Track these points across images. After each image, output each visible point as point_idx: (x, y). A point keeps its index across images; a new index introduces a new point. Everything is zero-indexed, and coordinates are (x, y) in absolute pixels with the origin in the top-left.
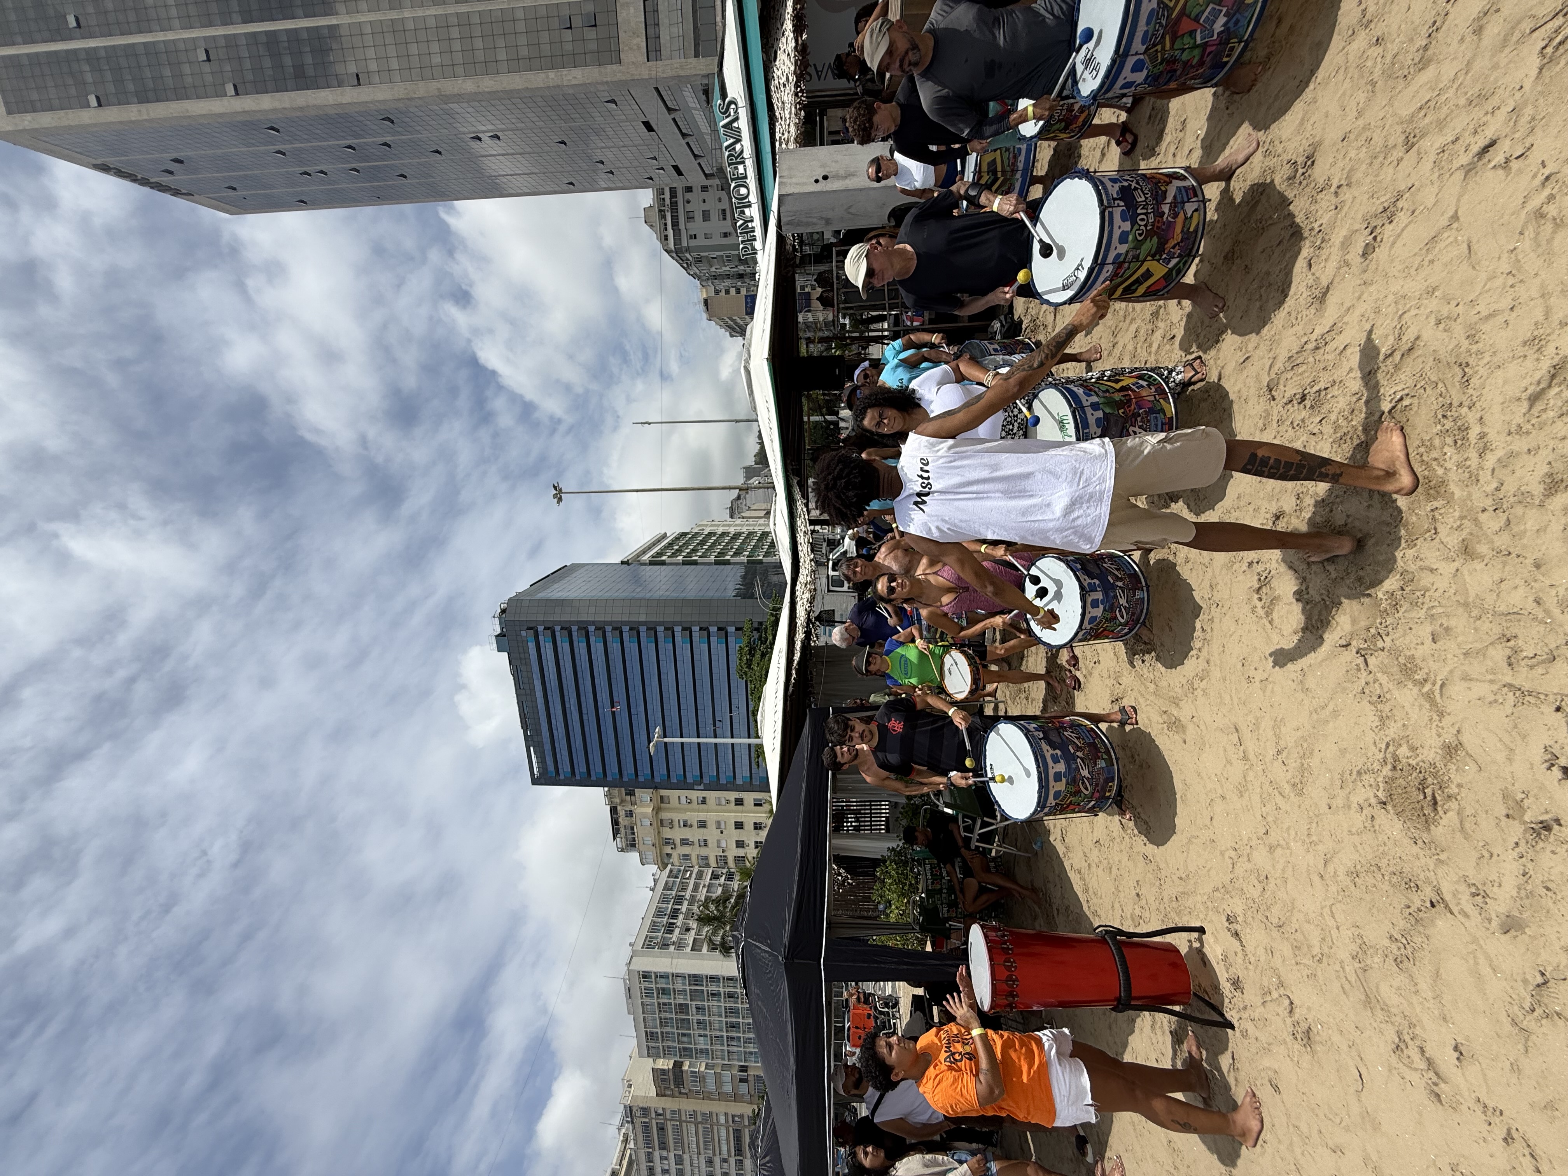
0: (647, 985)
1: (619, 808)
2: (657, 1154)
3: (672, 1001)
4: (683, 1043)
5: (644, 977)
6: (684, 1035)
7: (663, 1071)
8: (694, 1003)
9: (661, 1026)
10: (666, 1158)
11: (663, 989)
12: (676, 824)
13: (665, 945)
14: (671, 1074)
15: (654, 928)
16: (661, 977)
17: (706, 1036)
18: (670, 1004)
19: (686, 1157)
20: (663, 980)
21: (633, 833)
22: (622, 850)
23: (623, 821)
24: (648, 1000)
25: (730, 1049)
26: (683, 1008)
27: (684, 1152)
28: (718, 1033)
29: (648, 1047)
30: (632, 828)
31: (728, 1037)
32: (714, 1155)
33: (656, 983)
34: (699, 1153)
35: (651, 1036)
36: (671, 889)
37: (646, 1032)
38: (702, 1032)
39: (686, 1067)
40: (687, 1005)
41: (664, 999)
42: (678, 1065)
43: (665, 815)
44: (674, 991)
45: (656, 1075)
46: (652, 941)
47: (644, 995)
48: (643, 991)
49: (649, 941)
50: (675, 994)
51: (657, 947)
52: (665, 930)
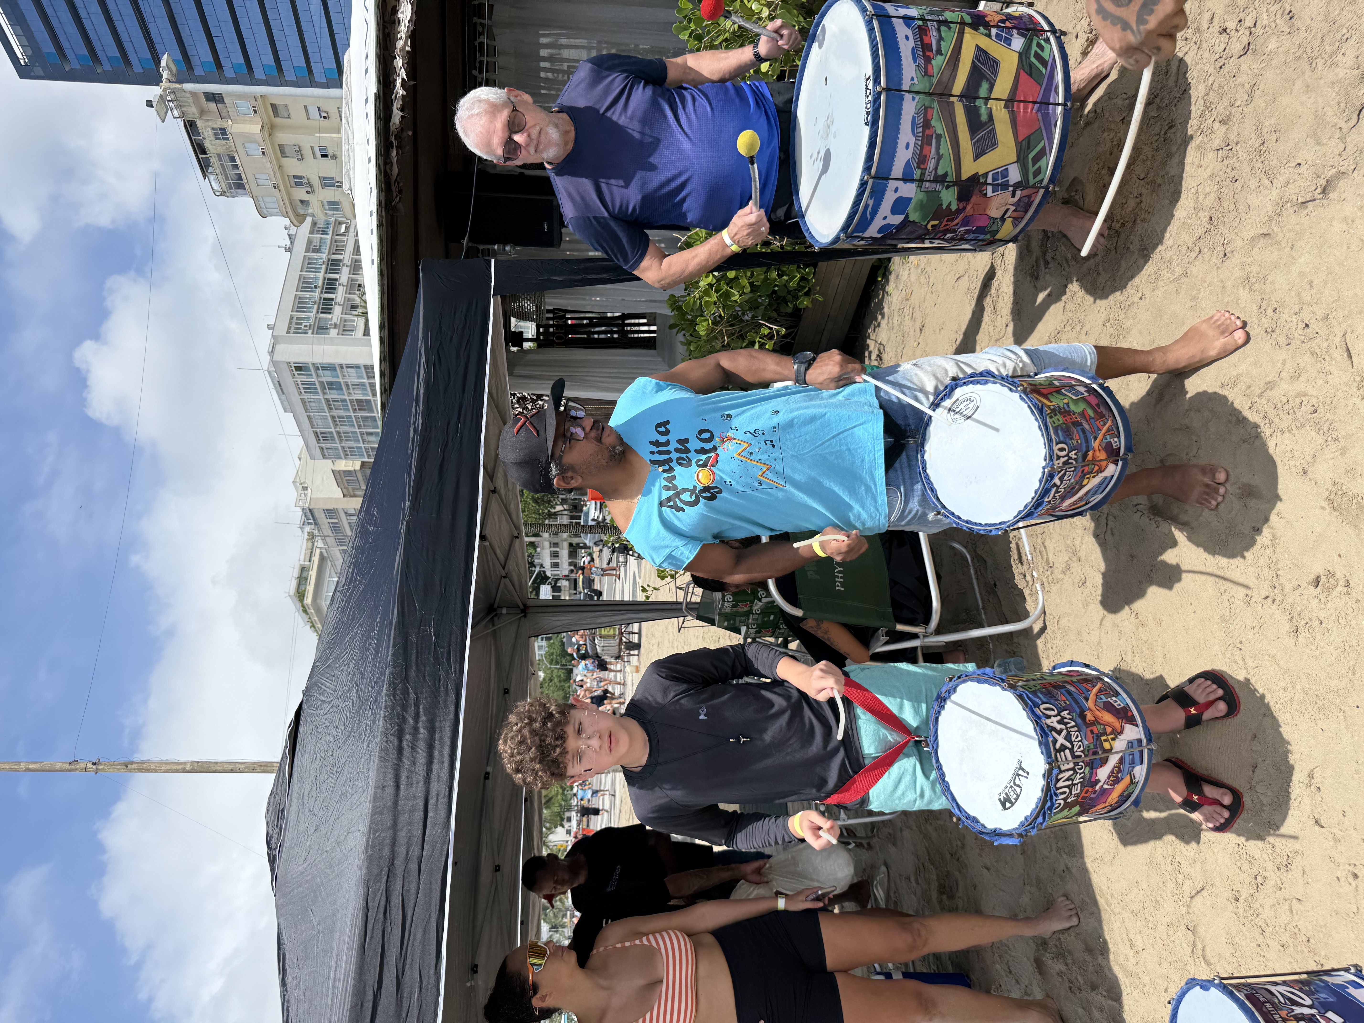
0: (304, 378)
1: (199, 124)
3: (346, 397)
4: (369, 442)
5: (299, 369)
7: (348, 473)
9: (336, 425)
11: (330, 384)
12: (307, 152)
13: (322, 329)
14: (359, 475)
15: (300, 305)
16: (324, 368)
18: (343, 400)
20: (328, 372)
21: (236, 167)
22: (223, 194)
23: (211, 144)
24: (309, 396)
29: (322, 449)
30: (232, 159)
33: (318, 376)
35: (321, 437)
36: (318, 251)
37: (316, 433)
40: (368, 401)
41: (333, 395)
43: (284, 138)
44: (347, 385)
45: (338, 477)
46: (301, 324)
47: (303, 391)
48: (301, 386)
49: (297, 324)
50: (348, 389)
51: (310, 331)
52: (318, 308)
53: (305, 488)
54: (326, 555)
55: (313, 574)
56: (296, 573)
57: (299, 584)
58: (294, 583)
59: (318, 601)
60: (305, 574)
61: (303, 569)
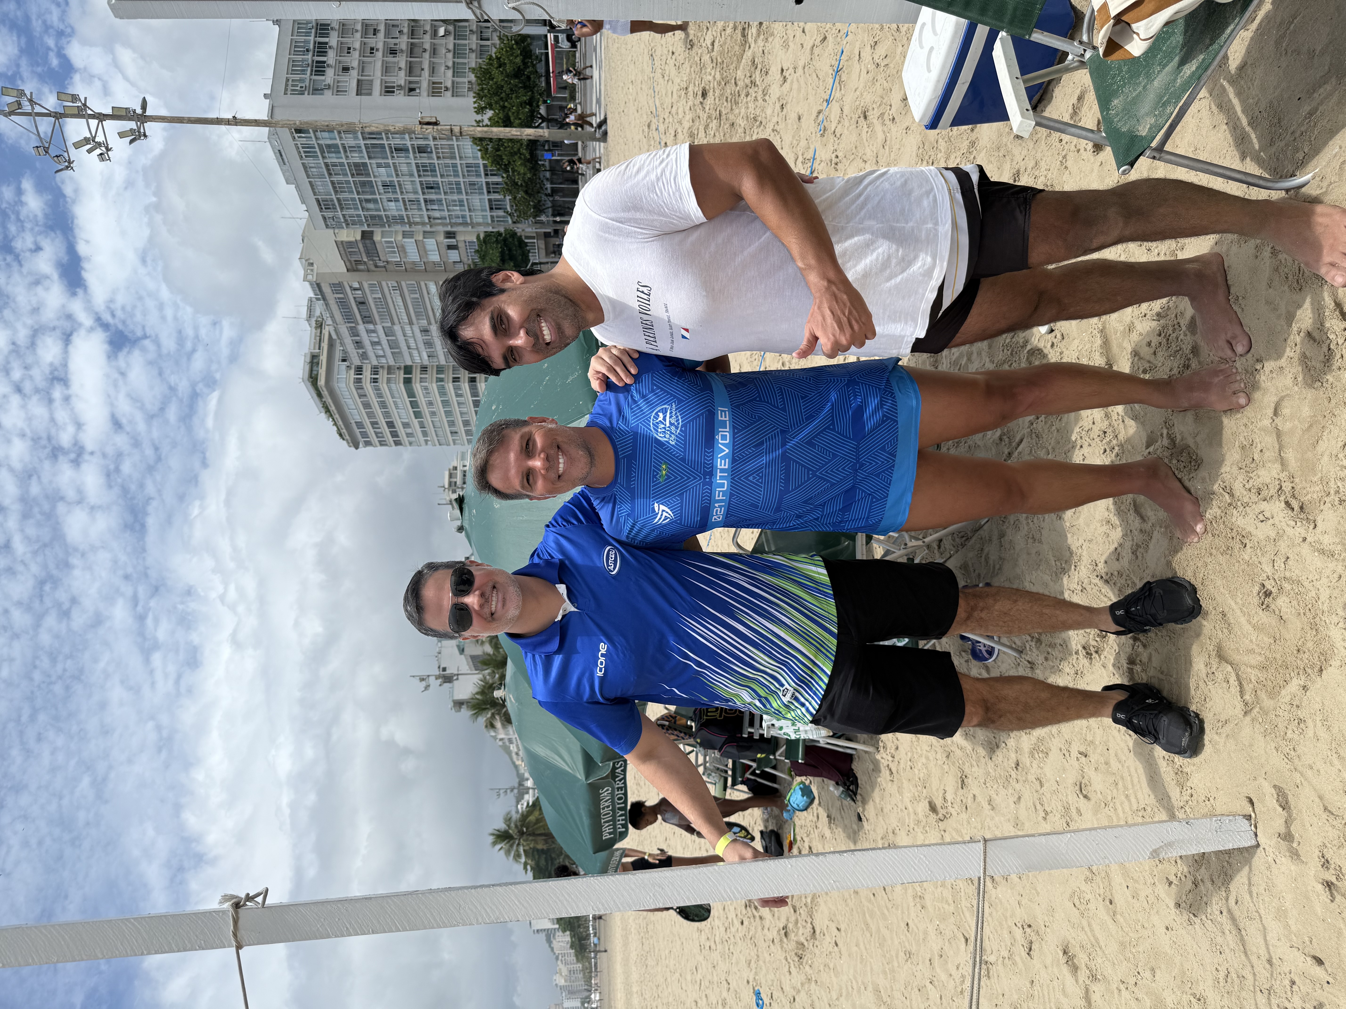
0: (304, 141)
2: (361, 328)
3: (344, 160)
4: (368, 210)
5: (298, 131)
6: (368, 201)
7: (350, 244)
8: (373, 161)
9: (336, 192)
10: (374, 331)
11: (329, 146)
13: (317, 91)
14: (361, 246)
15: (294, 65)
16: (323, 130)
17: (396, 200)
18: (342, 164)
19: (397, 328)
20: (326, 135)
24: (310, 161)
25: (430, 213)
26: (360, 169)
27: (393, 323)
28: (412, 196)
29: (324, 218)
31: (426, 201)
32: (429, 323)
33: (317, 138)
34: (411, 323)
35: (324, 205)
37: (318, 201)
38: (391, 196)
39: (377, 237)
40: (365, 165)
41: (332, 159)
42: (366, 236)
44: (344, 148)
45: (341, 249)
46: (297, 86)
49: (293, 86)
50: (345, 151)
51: (306, 93)
52: (312, 71)
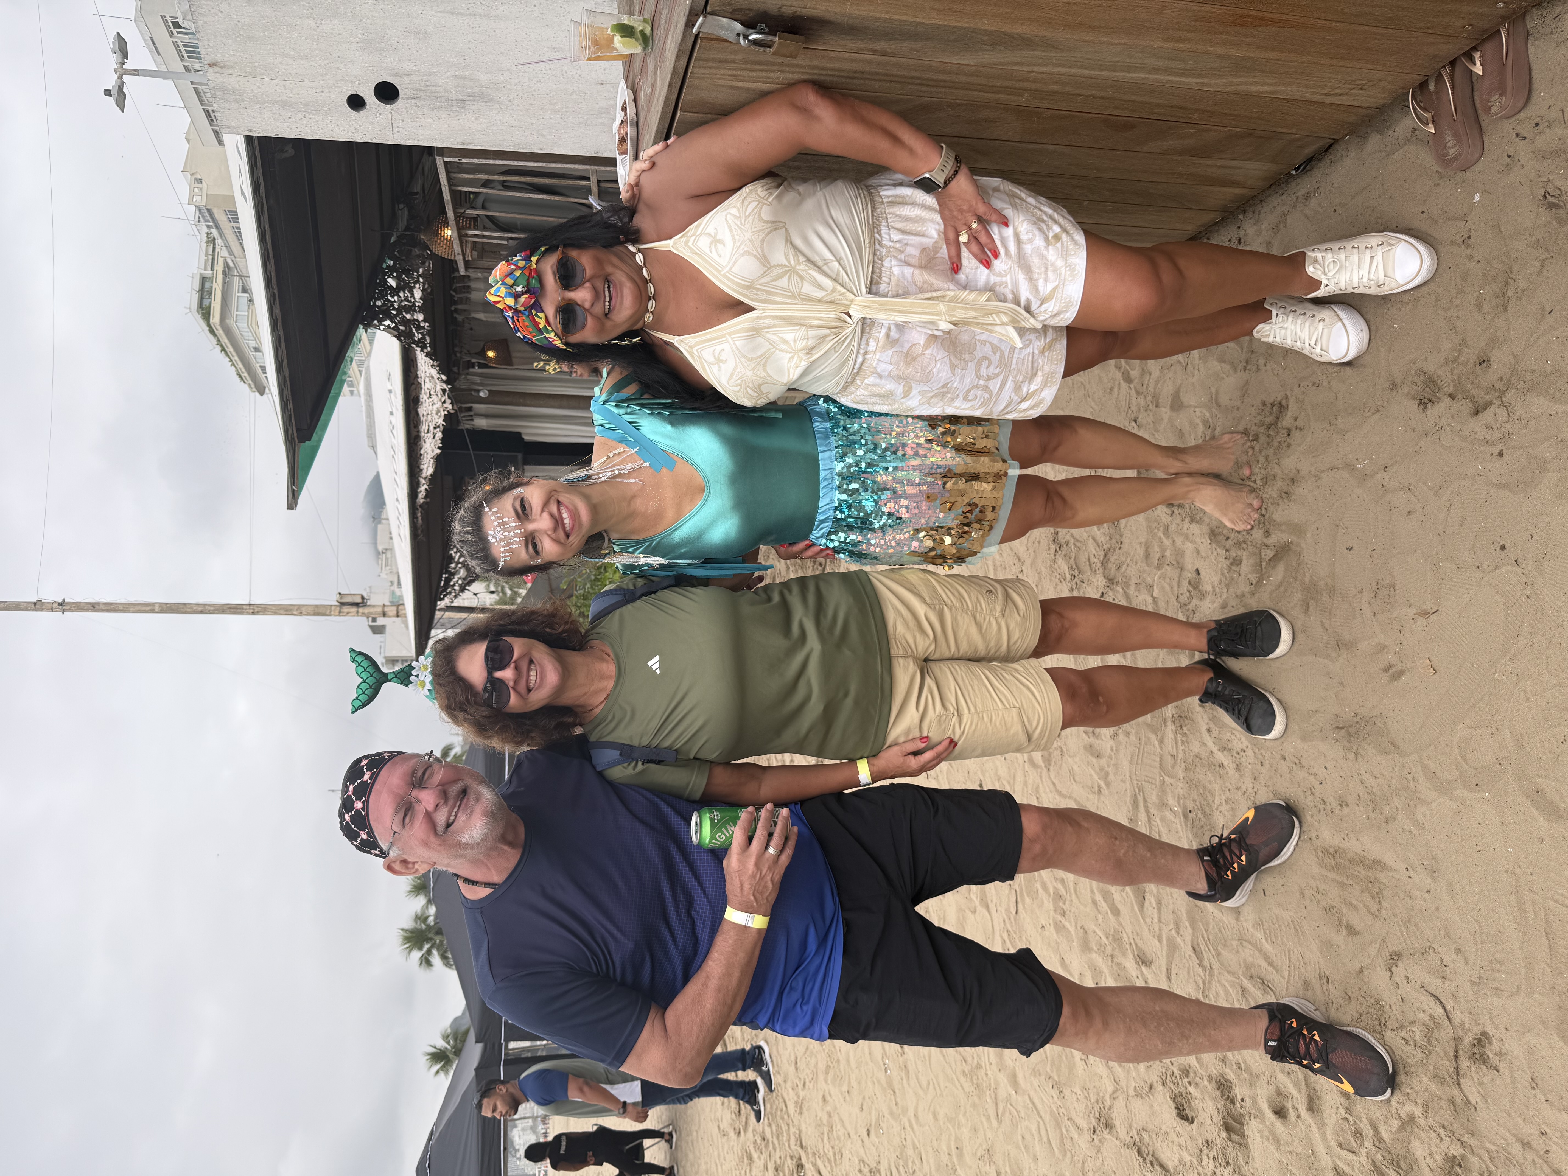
47: (185, 55)
48: (183, 49)
53: (200, 181)
54: (231, 264)
55: (217, 287)
56: (197, 286)
57: (201, 299)
58: (196, 297)
59: (228, 321)
60: (207, 285)
61: (204, 279)
